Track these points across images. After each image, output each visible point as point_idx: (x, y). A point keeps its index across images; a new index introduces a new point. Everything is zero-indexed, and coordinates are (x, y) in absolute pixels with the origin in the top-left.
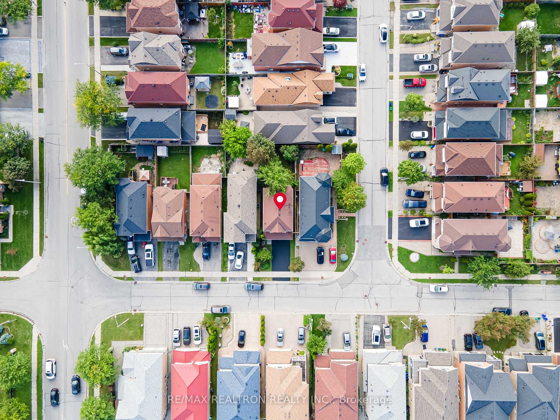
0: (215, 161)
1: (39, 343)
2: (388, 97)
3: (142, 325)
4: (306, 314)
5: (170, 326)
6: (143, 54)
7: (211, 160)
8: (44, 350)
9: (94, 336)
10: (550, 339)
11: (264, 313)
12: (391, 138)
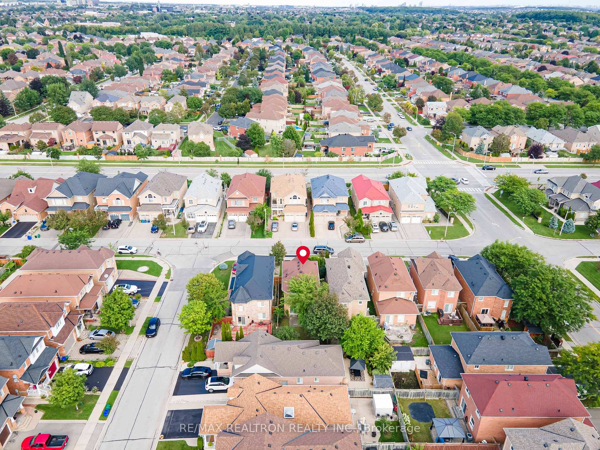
0: (394, 339)
1: (520, 226)
2: (105, 428)
3: (430, 231)
4: (270, 239)
5: (402, 233)
6: (579, 431)
7: (400, 340)
8: (513, 223)
9: (473, 229)
10: (36, 227)
11: (312, 239)
12: (125, 371)
